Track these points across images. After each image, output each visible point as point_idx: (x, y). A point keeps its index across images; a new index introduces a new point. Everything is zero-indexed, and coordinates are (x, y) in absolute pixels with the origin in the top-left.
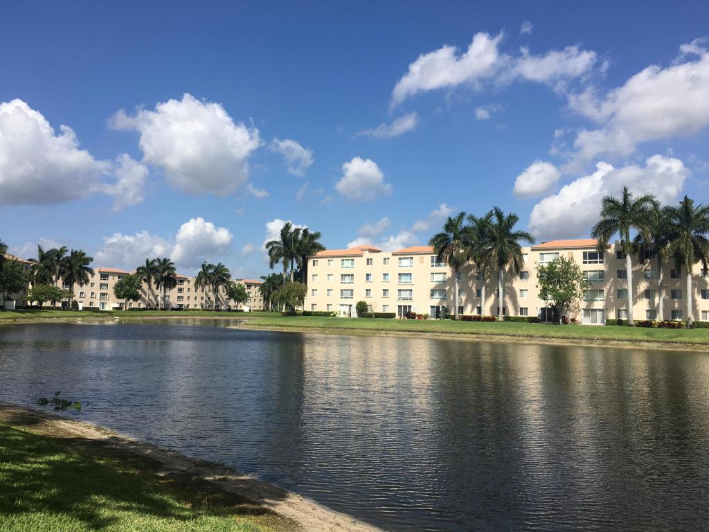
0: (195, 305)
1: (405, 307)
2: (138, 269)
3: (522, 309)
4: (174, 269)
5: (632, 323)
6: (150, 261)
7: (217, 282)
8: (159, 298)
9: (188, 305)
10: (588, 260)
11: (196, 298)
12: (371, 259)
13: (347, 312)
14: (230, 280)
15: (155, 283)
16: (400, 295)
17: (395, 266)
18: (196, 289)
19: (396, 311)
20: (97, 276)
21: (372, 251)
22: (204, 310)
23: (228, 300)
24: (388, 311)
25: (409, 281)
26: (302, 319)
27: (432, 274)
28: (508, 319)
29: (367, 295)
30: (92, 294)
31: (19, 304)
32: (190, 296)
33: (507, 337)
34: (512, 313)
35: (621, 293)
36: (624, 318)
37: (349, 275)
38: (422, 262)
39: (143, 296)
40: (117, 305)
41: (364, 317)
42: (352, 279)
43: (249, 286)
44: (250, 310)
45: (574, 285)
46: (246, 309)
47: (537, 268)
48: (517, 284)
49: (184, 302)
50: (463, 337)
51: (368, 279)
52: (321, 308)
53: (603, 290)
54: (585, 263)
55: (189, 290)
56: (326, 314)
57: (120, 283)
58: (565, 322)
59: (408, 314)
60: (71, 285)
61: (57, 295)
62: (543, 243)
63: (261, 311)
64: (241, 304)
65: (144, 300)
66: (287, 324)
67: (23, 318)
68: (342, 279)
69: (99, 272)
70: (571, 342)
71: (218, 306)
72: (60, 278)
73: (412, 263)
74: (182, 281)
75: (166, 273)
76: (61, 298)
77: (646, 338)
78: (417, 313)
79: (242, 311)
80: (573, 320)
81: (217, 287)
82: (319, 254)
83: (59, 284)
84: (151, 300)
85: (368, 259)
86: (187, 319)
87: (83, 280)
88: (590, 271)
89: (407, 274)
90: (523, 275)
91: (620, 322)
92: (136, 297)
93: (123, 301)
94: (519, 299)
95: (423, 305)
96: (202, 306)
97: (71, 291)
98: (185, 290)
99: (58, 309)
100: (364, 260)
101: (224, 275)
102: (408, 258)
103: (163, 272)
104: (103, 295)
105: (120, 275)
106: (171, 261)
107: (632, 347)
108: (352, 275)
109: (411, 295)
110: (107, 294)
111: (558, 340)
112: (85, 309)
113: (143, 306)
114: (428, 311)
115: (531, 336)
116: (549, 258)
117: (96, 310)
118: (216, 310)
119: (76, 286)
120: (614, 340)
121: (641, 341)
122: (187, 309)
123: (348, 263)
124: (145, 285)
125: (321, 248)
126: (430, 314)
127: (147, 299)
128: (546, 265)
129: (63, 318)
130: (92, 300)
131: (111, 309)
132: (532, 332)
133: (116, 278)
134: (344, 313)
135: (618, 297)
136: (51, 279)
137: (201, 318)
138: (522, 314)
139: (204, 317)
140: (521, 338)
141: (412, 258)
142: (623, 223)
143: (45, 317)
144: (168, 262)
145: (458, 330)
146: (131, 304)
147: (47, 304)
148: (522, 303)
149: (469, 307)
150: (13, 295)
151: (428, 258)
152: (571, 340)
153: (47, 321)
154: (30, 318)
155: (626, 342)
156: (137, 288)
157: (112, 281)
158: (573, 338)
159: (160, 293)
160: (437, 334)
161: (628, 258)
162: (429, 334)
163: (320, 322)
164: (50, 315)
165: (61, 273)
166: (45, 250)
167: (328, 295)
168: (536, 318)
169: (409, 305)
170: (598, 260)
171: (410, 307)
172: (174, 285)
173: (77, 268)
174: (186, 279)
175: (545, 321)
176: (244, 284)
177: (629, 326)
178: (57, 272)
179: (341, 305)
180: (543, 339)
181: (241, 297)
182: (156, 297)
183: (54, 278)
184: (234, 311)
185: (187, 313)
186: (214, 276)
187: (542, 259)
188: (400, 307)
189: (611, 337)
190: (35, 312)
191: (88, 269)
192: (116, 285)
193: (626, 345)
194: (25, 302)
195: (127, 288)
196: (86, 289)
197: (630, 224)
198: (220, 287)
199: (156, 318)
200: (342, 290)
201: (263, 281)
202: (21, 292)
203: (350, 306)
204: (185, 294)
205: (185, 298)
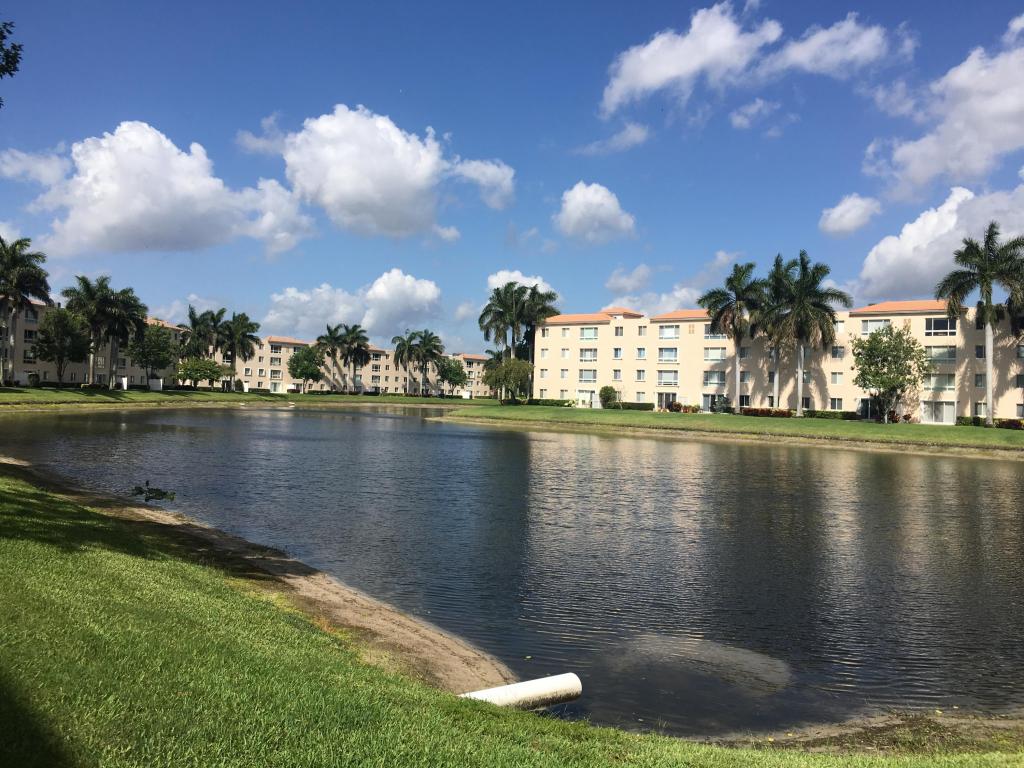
0: (396, 389)
1: (668, 395)
2: (319, 339)
3: (833, 400)
4: (366, 339)
5: (991, 423)
6: (333, 328)
7: (425, 356)
8: (347, 378)
9: (387, 388)
10: (933, 331)
11: (397, 378)
12: (622, 328)
13: (587, 401)
14: (443, 355)
15: (341, 358)
16: (660, 378)
17: (654, 337)
18: (397, 365)
19: (655, 400)
20: (267, 347)
21: (628, 316)
22: (407, 395)
23: (441, 383)
24: (645, 400)
25: (673, 358)
26: (525, 410)
27: (706, 349)
28: (812, 414)
29: (616, 377)
30: (261, 371)
31: (167, 384)
32: (388, 376)
33: (801, 439)
34: (818, 407)
35: (980, 379)
36: (982, 416)
37: (591, 350)
38: (692, 332)
39: (326, 374)
40: (293, 387)
41: (609, 407)
42: (595, 355)
43: (470, 363)
44: (471, 397)
45: (910, 367)
46: (465, 395)
47: (852, 342)
48: (828, 365)
49: (382, 384)
50: (739, 437)
51: (616, 355)
52: (552, 395)
53: (954, 375)
54: (928, 334)
55: (387, 367)
56: (559, 403)
57: (296, 357)
58: (893, 418)
59: (671, 404)
60: (231, 359)
61: (214, 372)
62: (870, 305)
63: (487, 397)
64: (458, 387)
65: (328, 381)
66: (503, 416)
67: (170, 402)
68: (581, 356)
69: (269, 342)
70: (892, 448)
71: (427, 391)
72: (219, 349)
73: (676, 333)
74: (377, 355)
75: (356, 345)
76: (220, 376)
77: (1004, 443)
78: (683, 404)
79: (460, 397)
80: (907, 417)
81: (425, 363)
82: (549, 320)
83: (218, 358)
84: (336, 380)
85: (617, 328)
86: (385, 408)
87: (248, 354)
88: (935, 347)
89: (671, 350)
90: (837, 352)
91: (977, 421)
92: (317, 377)
93: (300, 381)
94: (830, 386)
95: (692, 393)
96: (405, 390)
97: (233, 368)
98: (382, 368)
99: (217, 390)
100: (611, 329)
101: (436, 347)
102: (672, 327)
103: (352, 343)
104: (274, 372)
105: (296, 347)
106: (362, 328)
107: (979, 457)
108: (596, 350)
109: (676, 378)
110: (279, 371)
111: (874, 445)
112: (252, 391)
113: (326, 388)
114: (700, 402)
115: (837, 439)
116: (873, 328)
117: (266, 393)
118: (425, 396)
119: (239, 361)
120: (957, 446)
121: (995, 448)
122: (385, 394)
123: (589, 333)
124: (328, 360)
125: (554, 312)
126: (701, 405)
127: (331, 378)
128: (865, 338)
129: (220, 402)
130: (261, 379)
131: (286, 392)
132: (838, 433)
133: (292, 350)
134: (584, 402)
135: (976, 385)
136: (207, 351)
137: (403, 405)
138: (833, 407)
139: (407, 406)
140: (822, 441)
141: (678, 327)
142: (983, 277)
143: (198, 401)
144: (359, 329)
145: (735, 429)
146: (310, 385)
147: (204, 383)
148: (833, 391)
149: (759, 397)
150: (160, 372)
151: (701, 327)
152: (893, 445)
153: (201, 405)
154: (181, 401)
155: (972, 450)
156: (319, 365)
157: (286, 354)
158: (897, 442)
159: (349, 372)
160: (704, 433)
161: (989, 327)
162: (692, 433)
163: (546, 414)
164: (207, 398)
165: (219, 344)
166: (199, 313)
167: (563, 377)
168: (853, 413)
169: (674, 392)
170: (948, 331)
171: (674, 395)
172: (366, 362)
173: (238, 336)
174: (384, 352)
175: (866, 417)
176: (462, 359)
177: (986, 426)
178: (214, 342)
179: (580, 391)
180: (853, 443)
181: (457, 378)
182: (343, 377)
183: (211, 348)
184: (448, 397)
185: (386, 399)
186: (420, 349)
187: (865, 328)
188: (660, 395)
189: (951, 442)
190: (186, 394)
191: (252, 337)
192: (291, 360)
193: (971, 453)
194: (175, 381)
195: (305, 365)
196: (253, 364)
197: (992, 278)
198: (430, 365)
199: (342, 405)
200: (581, 370)
201: (489, 357)
202: (169, 369)
203: (593, 392)
204: (382, 373)
205: (382, 379)
